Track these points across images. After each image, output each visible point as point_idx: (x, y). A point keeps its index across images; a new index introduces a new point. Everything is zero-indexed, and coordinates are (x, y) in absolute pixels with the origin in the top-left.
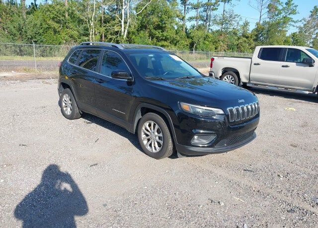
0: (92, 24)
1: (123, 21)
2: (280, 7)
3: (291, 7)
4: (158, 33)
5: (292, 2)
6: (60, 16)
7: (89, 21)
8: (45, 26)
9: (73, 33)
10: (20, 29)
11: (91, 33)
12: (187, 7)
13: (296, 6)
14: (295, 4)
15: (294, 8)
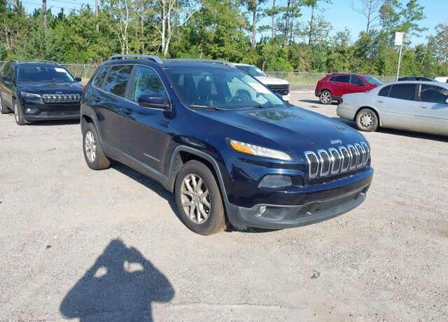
0: (124, 39)
1: (163, 34)
2: (397, 11)
3: (415, 9)
4: (214, 48)
5: (416, 3)
6: (87, 29)
7: (121, 35)
8: (68, 41)
9: (101, 49)
10: (37, 46)
11: (123, 49)
12: (257, 13)
13: (422, 8)
14: (420, 6)
15: (420, 11)
